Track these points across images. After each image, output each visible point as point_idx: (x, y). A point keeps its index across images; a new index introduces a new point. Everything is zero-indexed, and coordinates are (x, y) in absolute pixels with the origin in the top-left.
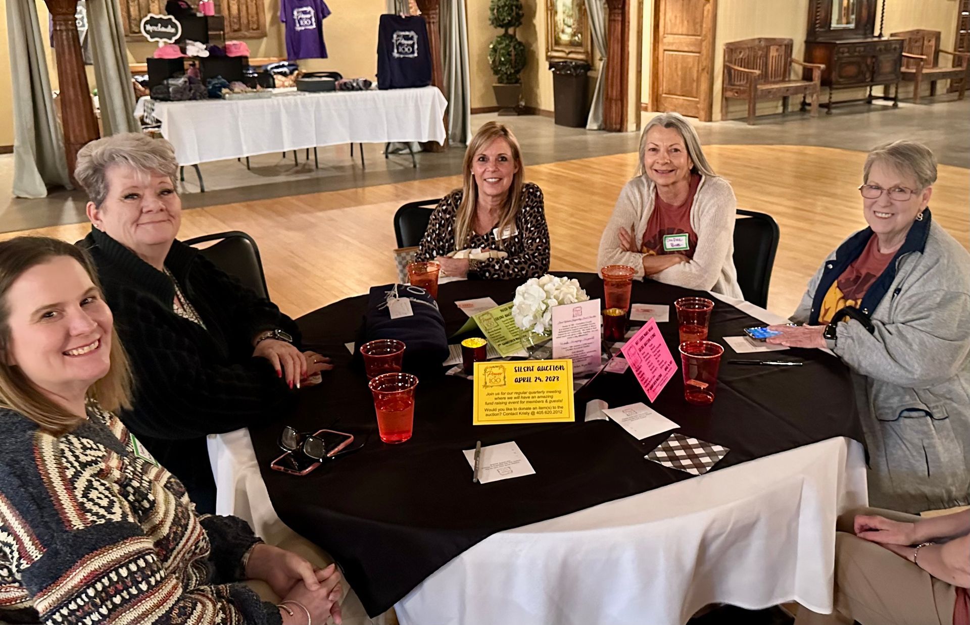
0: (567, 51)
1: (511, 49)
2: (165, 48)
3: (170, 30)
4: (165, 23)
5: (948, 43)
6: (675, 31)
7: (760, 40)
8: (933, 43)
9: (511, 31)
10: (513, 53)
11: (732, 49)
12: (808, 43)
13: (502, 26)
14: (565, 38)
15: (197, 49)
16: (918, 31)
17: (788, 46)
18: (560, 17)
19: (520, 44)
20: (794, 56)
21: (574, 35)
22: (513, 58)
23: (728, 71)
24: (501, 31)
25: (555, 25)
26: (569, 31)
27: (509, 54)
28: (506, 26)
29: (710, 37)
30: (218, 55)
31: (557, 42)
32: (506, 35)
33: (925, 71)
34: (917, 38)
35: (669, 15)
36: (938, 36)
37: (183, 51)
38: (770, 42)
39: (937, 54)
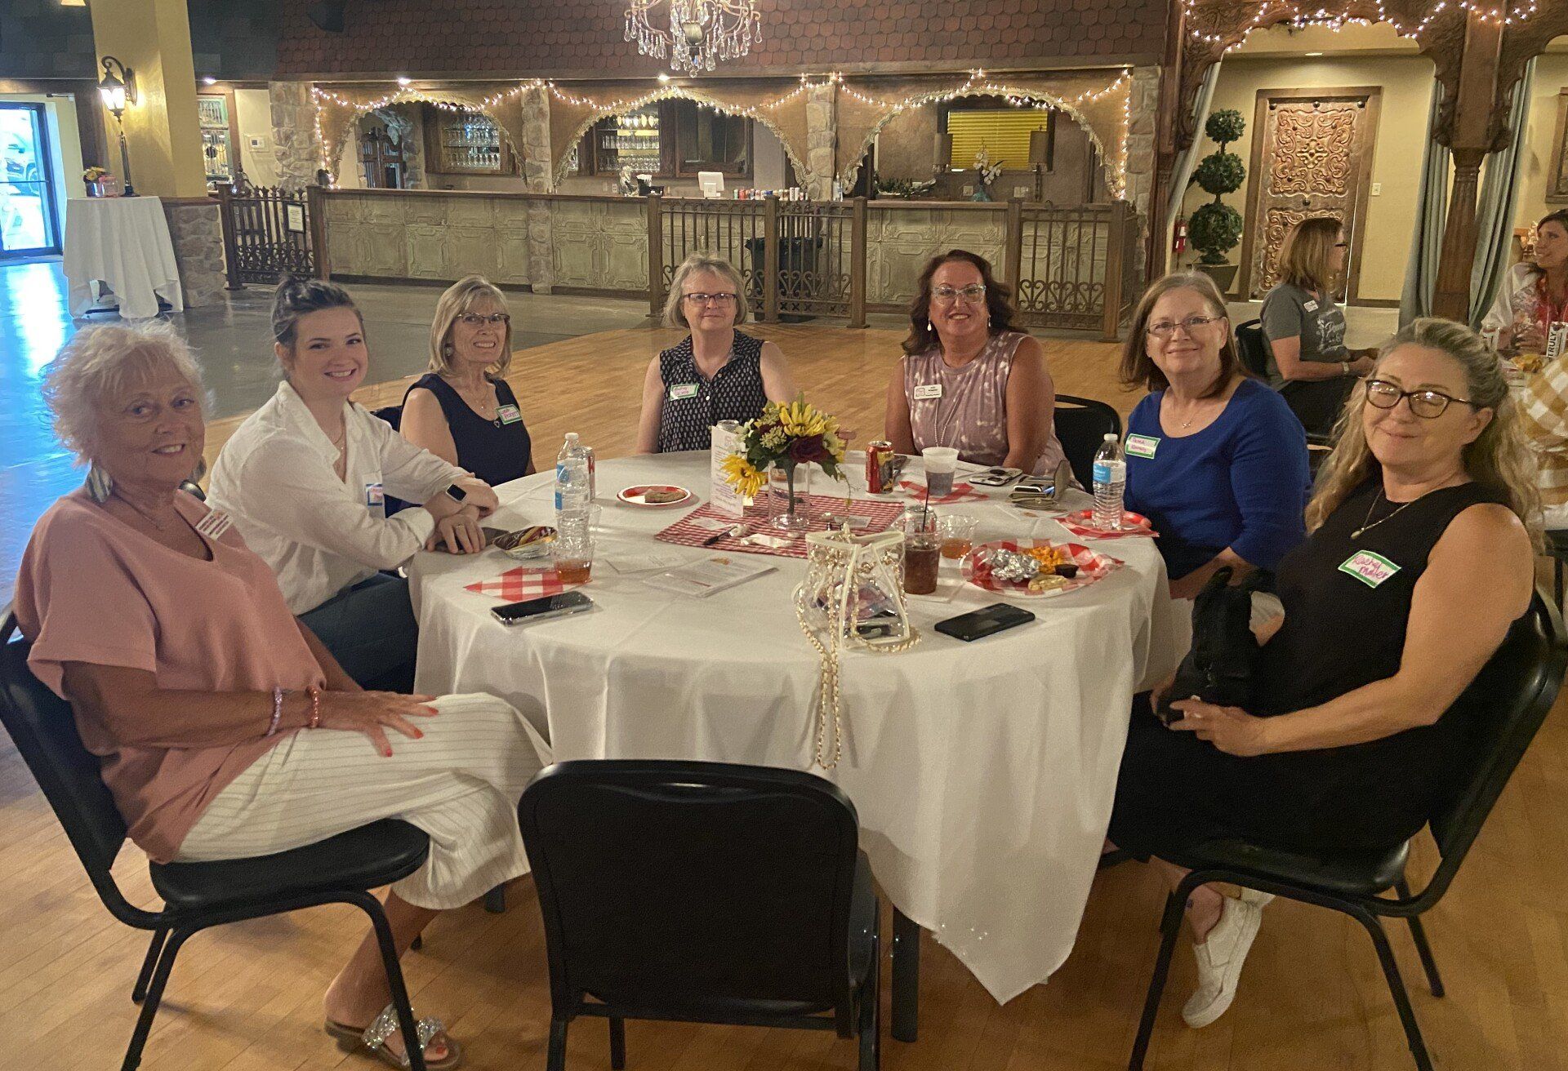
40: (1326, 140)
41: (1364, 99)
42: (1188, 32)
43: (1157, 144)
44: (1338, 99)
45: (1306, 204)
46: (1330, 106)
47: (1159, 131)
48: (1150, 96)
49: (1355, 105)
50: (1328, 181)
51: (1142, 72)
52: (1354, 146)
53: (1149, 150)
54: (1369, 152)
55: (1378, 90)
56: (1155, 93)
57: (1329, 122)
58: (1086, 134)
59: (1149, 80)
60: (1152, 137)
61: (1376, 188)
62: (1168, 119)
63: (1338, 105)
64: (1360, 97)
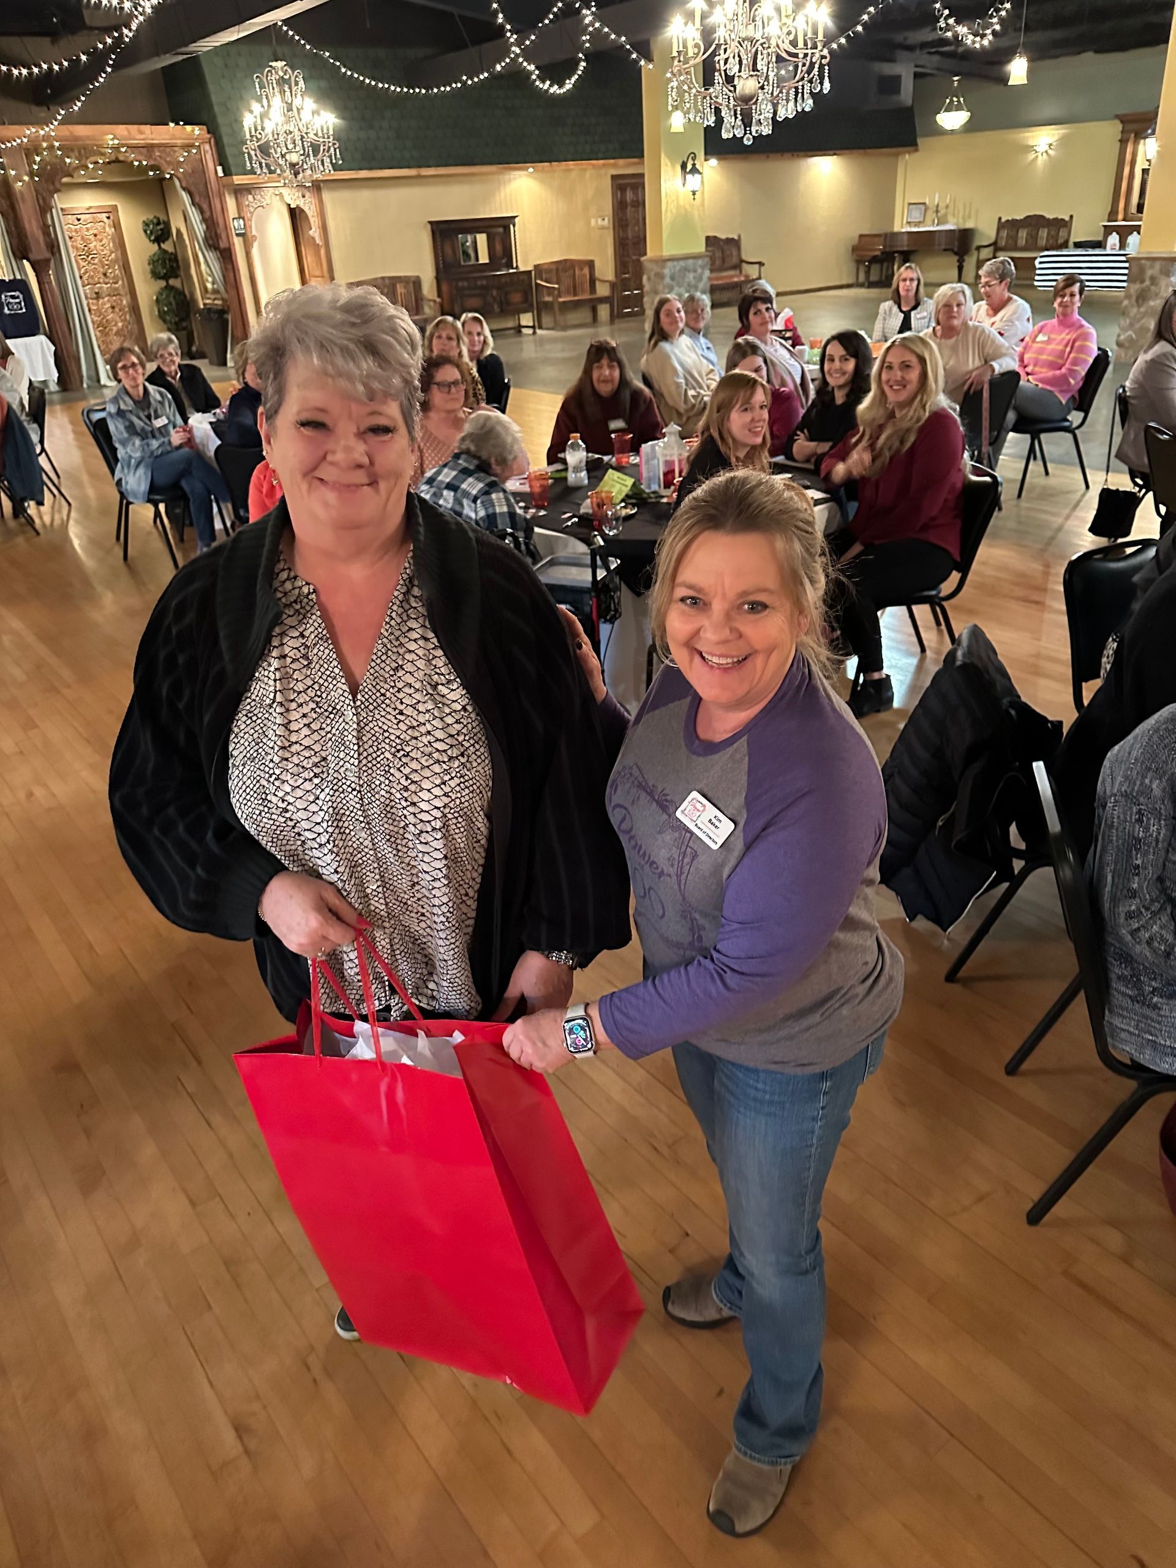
0: (213, 297)
1: (172, 299)
5: (606, 271)
7: (383, 278)
8: (586, 271)
9: (172, 282)
10: (173, 302)
12: (441, 279)
13: (160, 278)
16: (566, 261)
17: (417, 283)
20: (424, 291)
22: (174, 306)
24: (163, 283)
25: (202, 275)
27: (170, 304)
28: (165, 277)
32: (168, 288)
33: (561, 300)
34: (564, 268)
36: (591, 264)
38: (396, 280)
39: (593, 281)
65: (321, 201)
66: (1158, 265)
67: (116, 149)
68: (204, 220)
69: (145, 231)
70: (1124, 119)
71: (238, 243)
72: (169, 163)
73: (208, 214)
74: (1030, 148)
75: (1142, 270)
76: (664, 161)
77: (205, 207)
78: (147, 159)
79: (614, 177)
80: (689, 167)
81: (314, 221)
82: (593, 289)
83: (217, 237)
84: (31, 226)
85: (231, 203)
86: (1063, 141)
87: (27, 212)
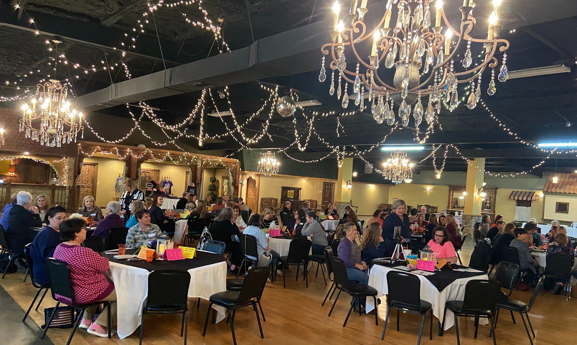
2: (149, 189)
3: (151, 186)
4: (150, 185)
5: (320, 203)
6: (251, 194)
7: (269, 198)
8: (315, 203)
9: (213, 192)
11: (262, 199)
12: (282, 200)
13: (211, 191)
14: (225, 194)
15: (155, 190)
16: (311, 200)
17: (277, 200)
18: (224, 189)
19: (215, 195)
20: (278, 202)
21: (227, 193)
23: (261, 204)
25: (223, 191)
26: (226, 192)
29: (257, 196)
30: (158, 190)
31: (224, 195)
32: (212, 193)
35: (250, 191)
36: (316, 202)
37: (153, 189)
38: (272, 199)
39: (316, 205)
40: (87, 173)
41: (95, 165)
42: (80, 151)
43: (74, 173)
44: (89, 165)
45: (83, 186)
46: (87, 166)
47: (75, 171)
48: (73, 164)
49: (93, 166)
50: (88, 182)
51: (71, 158)
52: (93, 175)
53: (73, 175)
54: (97, 176)
55: (98, 164)
56: (74, 163)
57: (87, 169)
58: (54, 170)
59: (73, 160)
60: (73, 172)
61: (98, 184)
62: (76, 168)
63: (89, 166)
64: (94, 165)
65: (260, 179)
66: (469, 217)
67: (220, 162)
68: (233, 179)
69: (210, 179)
70: (450, 186)
71: (240, 185)
72: (230, 166)
73: (235, 178)
74: (426, 189)
75: (466, 218)
76: (343, 181)
77: (235, 176)
78: (226, 165)
79: (324, 182)
80: (349, 183)
81: (257, 183)
82: (316, 207)
83: (236, 183)
84: (198, 175)
85: (241, 176)
86: (434, 189)
87: (199, 172)
